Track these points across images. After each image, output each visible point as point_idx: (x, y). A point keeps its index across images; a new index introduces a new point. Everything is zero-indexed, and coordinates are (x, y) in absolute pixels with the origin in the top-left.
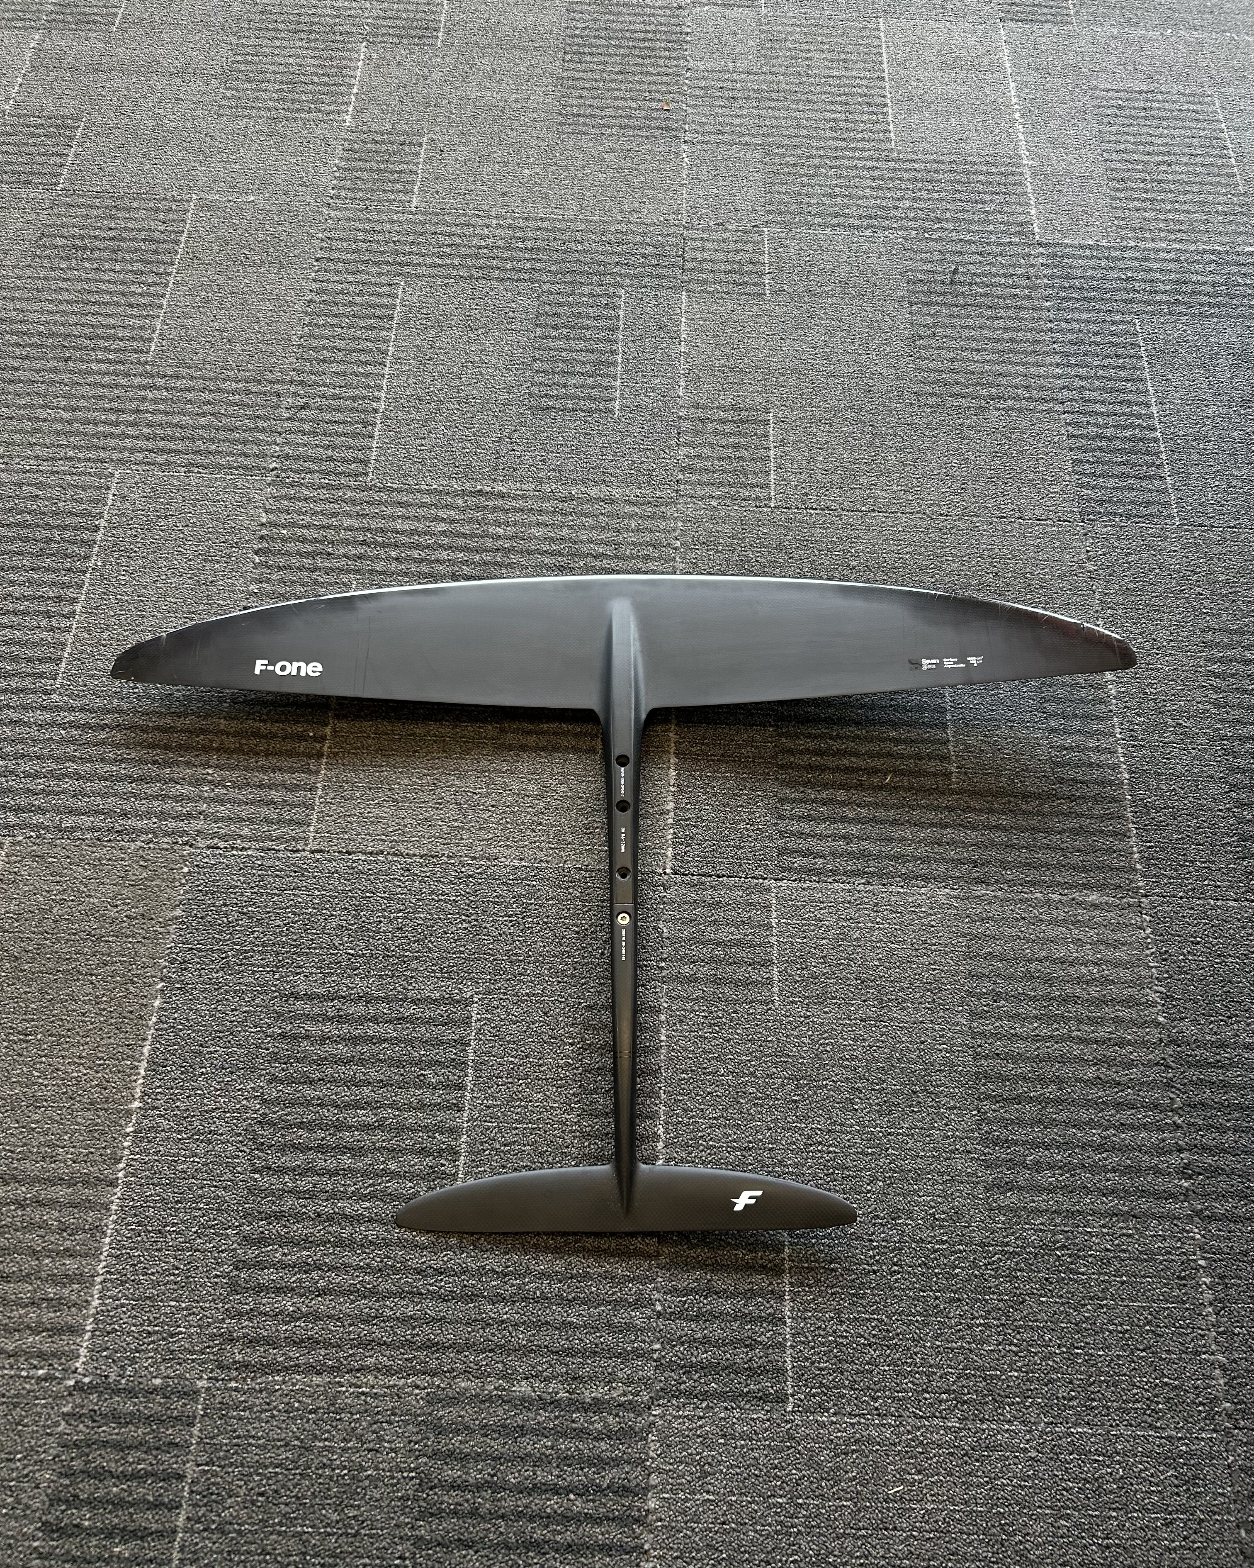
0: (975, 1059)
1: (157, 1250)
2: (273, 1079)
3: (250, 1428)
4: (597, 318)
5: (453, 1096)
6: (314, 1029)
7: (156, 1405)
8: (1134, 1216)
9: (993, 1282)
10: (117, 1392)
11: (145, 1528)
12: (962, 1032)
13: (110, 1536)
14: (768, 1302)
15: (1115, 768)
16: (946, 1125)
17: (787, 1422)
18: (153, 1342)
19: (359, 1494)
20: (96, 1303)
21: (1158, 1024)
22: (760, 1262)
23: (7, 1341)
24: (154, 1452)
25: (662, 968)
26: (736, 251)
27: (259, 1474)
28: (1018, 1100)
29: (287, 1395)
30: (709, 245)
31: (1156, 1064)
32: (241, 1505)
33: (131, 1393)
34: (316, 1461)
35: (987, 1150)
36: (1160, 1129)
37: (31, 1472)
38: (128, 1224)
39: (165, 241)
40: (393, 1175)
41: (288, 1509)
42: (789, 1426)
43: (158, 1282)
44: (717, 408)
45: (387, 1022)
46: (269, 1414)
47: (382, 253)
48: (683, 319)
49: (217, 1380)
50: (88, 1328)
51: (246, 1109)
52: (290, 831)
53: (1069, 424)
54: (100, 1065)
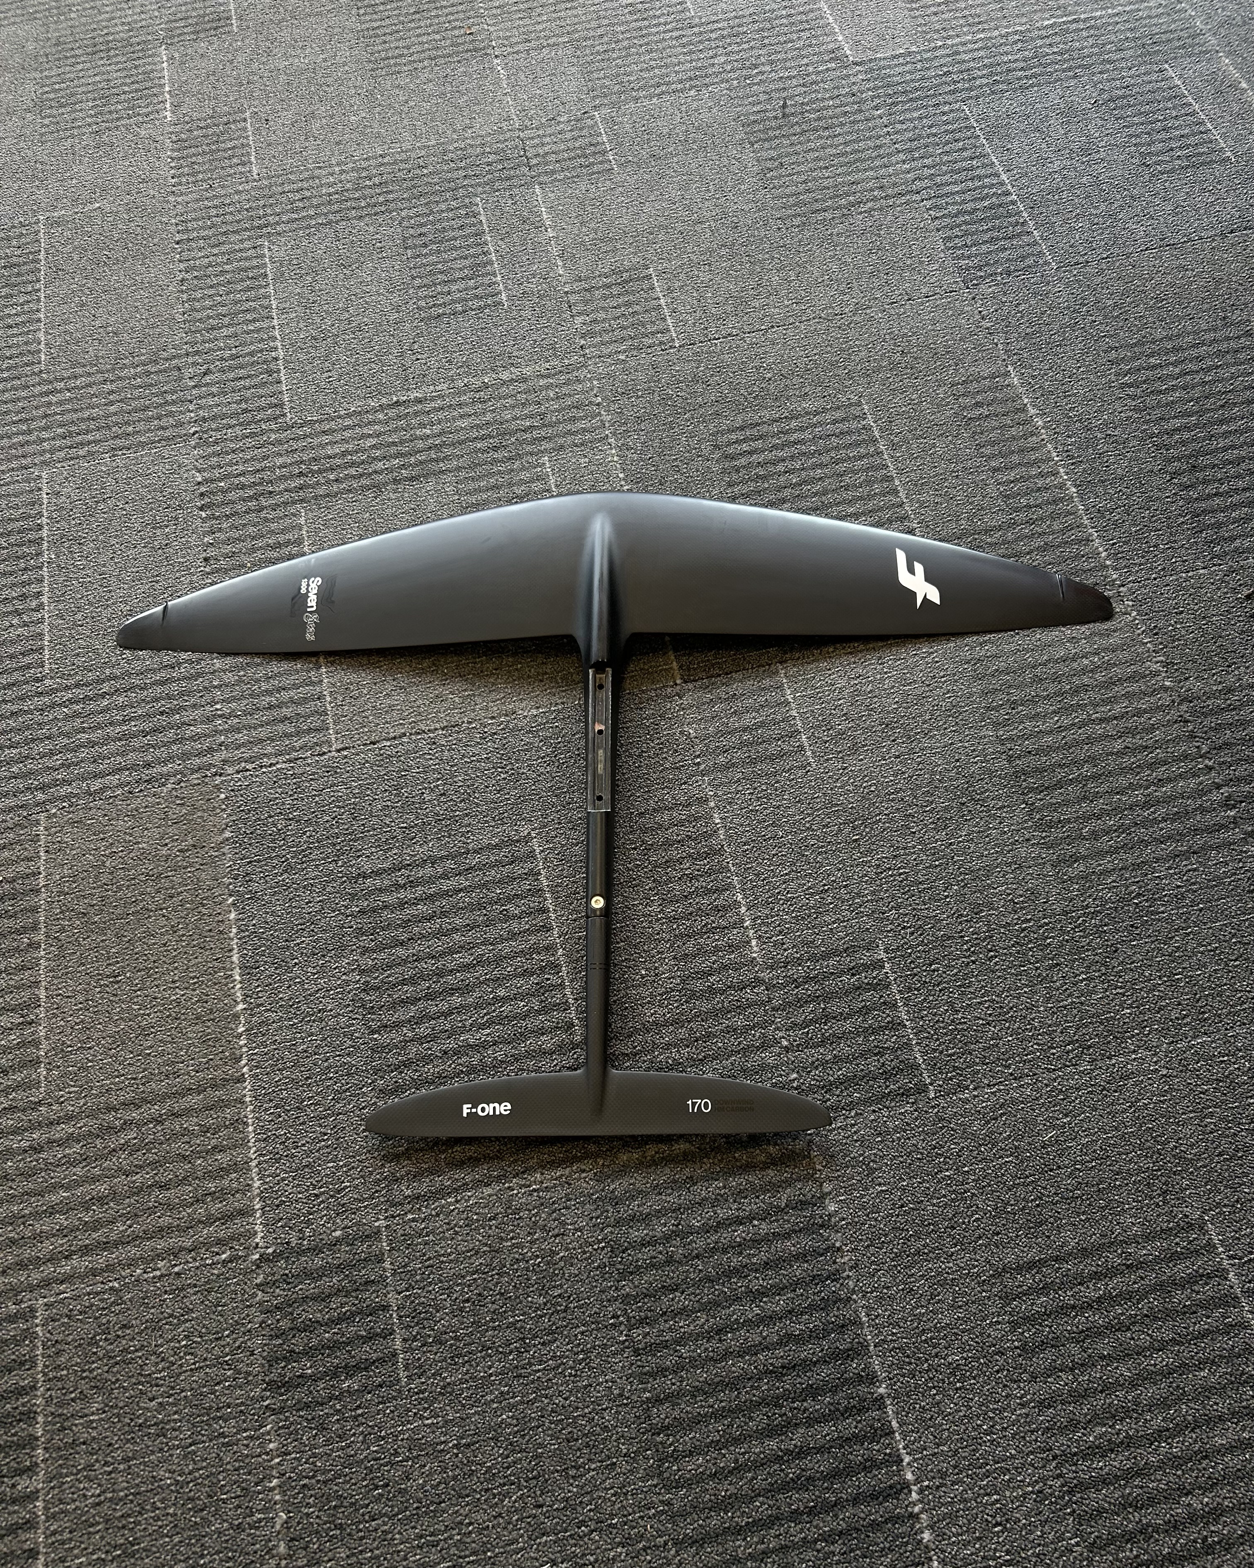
0: (1009, 762)
1: (300, 1124)
2: (365, 951)
3: (437, 1248)
4: (461, 227)
5: (539, 921)
6: (390, 899)
7: (343, 1254)
8: (1194, 853)
9: (1084, 941)
10: (301, 1253)
11: (366, 1360)
12: (990, 742)
13: (335, 1375)
14: (884, 1013)
15: (1061, 486)
17: (933, 1107)
18: (323, 1202)
19: (558, 1275)
20: (257, 1184)
21: (1166, 689)
22: (866, 981)
23: (183, 1239)
24: (353, 1294)
25: (699, 764)
26: (575, 139)
27: (458, 1285)
28: (1059, 785)
29: (463, 1212)
30: (548, 139)
31: (1176, 722)
32: (451, 1315)
33: (316, 1250)
34: (509, 1259)
36: (1194, 775)
37: (242, 1343)
38: (266, 1110)
39: (25, 263)
40: (504, 1000)
41: (495, 1306)
42: (936, 1110)
43: (311, 1151)
44: (599, 276)
45: (457, 875)
46: (451, 1232)
47: (238, 222)
48: (543, 209)
49: (393, 1217)
50: (257, 1207)
51: (347, 983)
52: (311, 739)
53: (930, 209)
54: (195, 983)
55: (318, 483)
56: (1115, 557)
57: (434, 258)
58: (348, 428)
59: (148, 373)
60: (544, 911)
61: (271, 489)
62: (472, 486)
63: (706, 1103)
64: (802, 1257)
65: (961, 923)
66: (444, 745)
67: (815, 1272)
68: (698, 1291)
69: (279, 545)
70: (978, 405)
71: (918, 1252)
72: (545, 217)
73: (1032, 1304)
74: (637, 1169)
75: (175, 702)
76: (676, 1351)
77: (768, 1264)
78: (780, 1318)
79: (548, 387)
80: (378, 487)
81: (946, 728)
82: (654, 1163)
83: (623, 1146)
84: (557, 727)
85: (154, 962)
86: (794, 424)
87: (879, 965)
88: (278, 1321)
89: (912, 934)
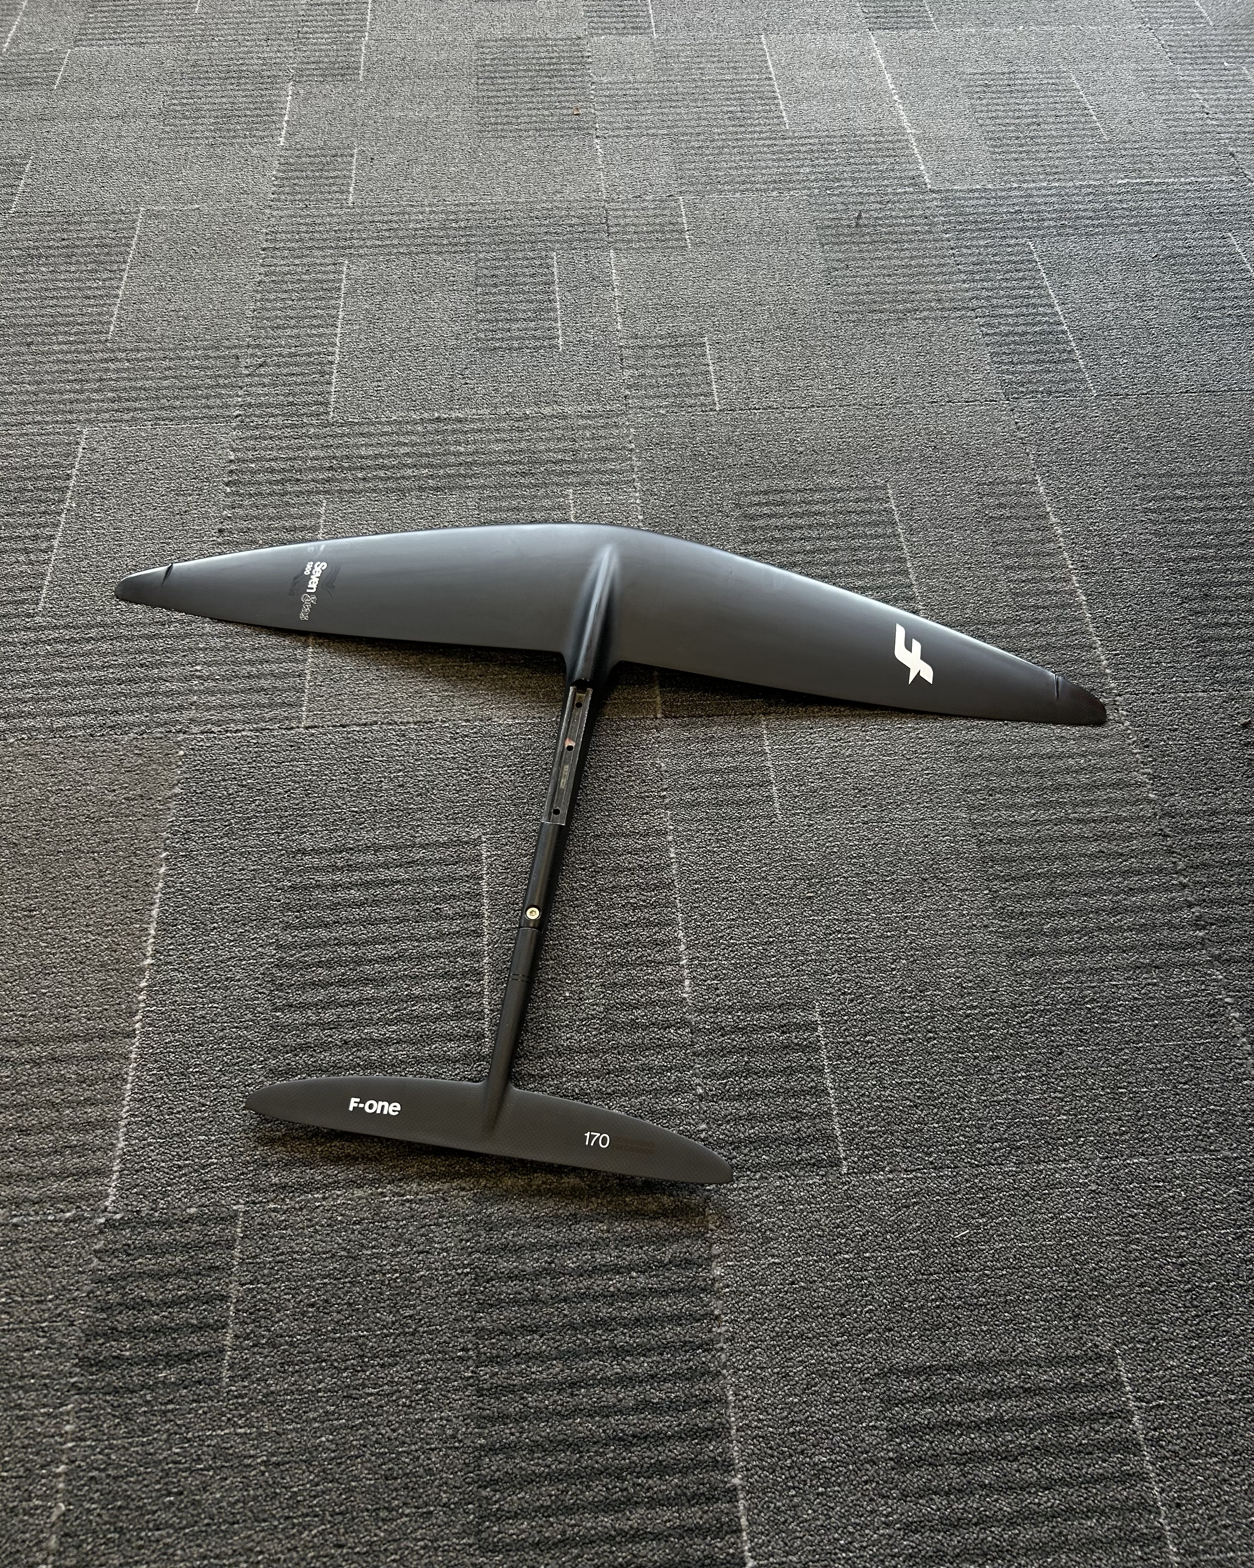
0: (979, 846)
1: (181, 1090)
2: (288, 926)
3: (293, 1244)
4: (533, 275)
5: (471, 925)
6: (325, 879)
7: (192, 1233)
8: (1156, 967)
9: (1029, 1038)
10: (149, 1225)
11: (191, 1351)
12: (962, 824)
13: (154, 1363)
14: (808, 1077)
15: (1073, 593)
16: (960, 905)
17: (844, 1184)
18: (185, 1175)
19: (413, 1294)
20: (121, 1145)
21: (1150, 801)
22: (796, 1041)
23: (31, 1189)
24: (194, 1278)
25: (664, 797)
26: (656, 216)
27: (306, 1287)
28: (1026, 877)
29: (329, 1210)
30: (630, 213)
31: (1155, 835)
32: (291, 1318)
33: (166, 1224)
34: (365, 1269)
35: (1004, 923)
36: (1167, 890)
37: (64, 1310)
38: (149, 1070)
39: (117, 245)
40: (418, 999)
41: (340, 1316)
42: (846, 1187)
43: (185, 1120)
44: (655, 337)
45: (397, 867)
46: (311, 1229)
48: (614, 271)
49: (254, 1203)
50: (115, 1169)
51: (262, 955)
52: (282, 713)
53: (983, 326)
54: (109, 930)
55: (345, 479)
56: (1116, 667)
59: (207, 357)
60: (478, 916)
61: (298, 477)
63: (604, 1138)
64: (676, 1319)
66: (413, 739)
67: (687, 1338)
68: (558, 1337)
69: (295, 529)
70: (1001, 506)
71: (801, 1335)
72: (615, 278)
73: (916, 1414)
74: (520, 1196)
75: (157, 658)
76: (522, 1398)
77: (638, 1320)
78: (641, 1382)
79: (585, 428)
82: (539, 1193)
83: (510, 1170)
84: (530, 739)
86: (817, 496)
87: (811, 1027)
88: (108, 1293)
89: (852, 1001)
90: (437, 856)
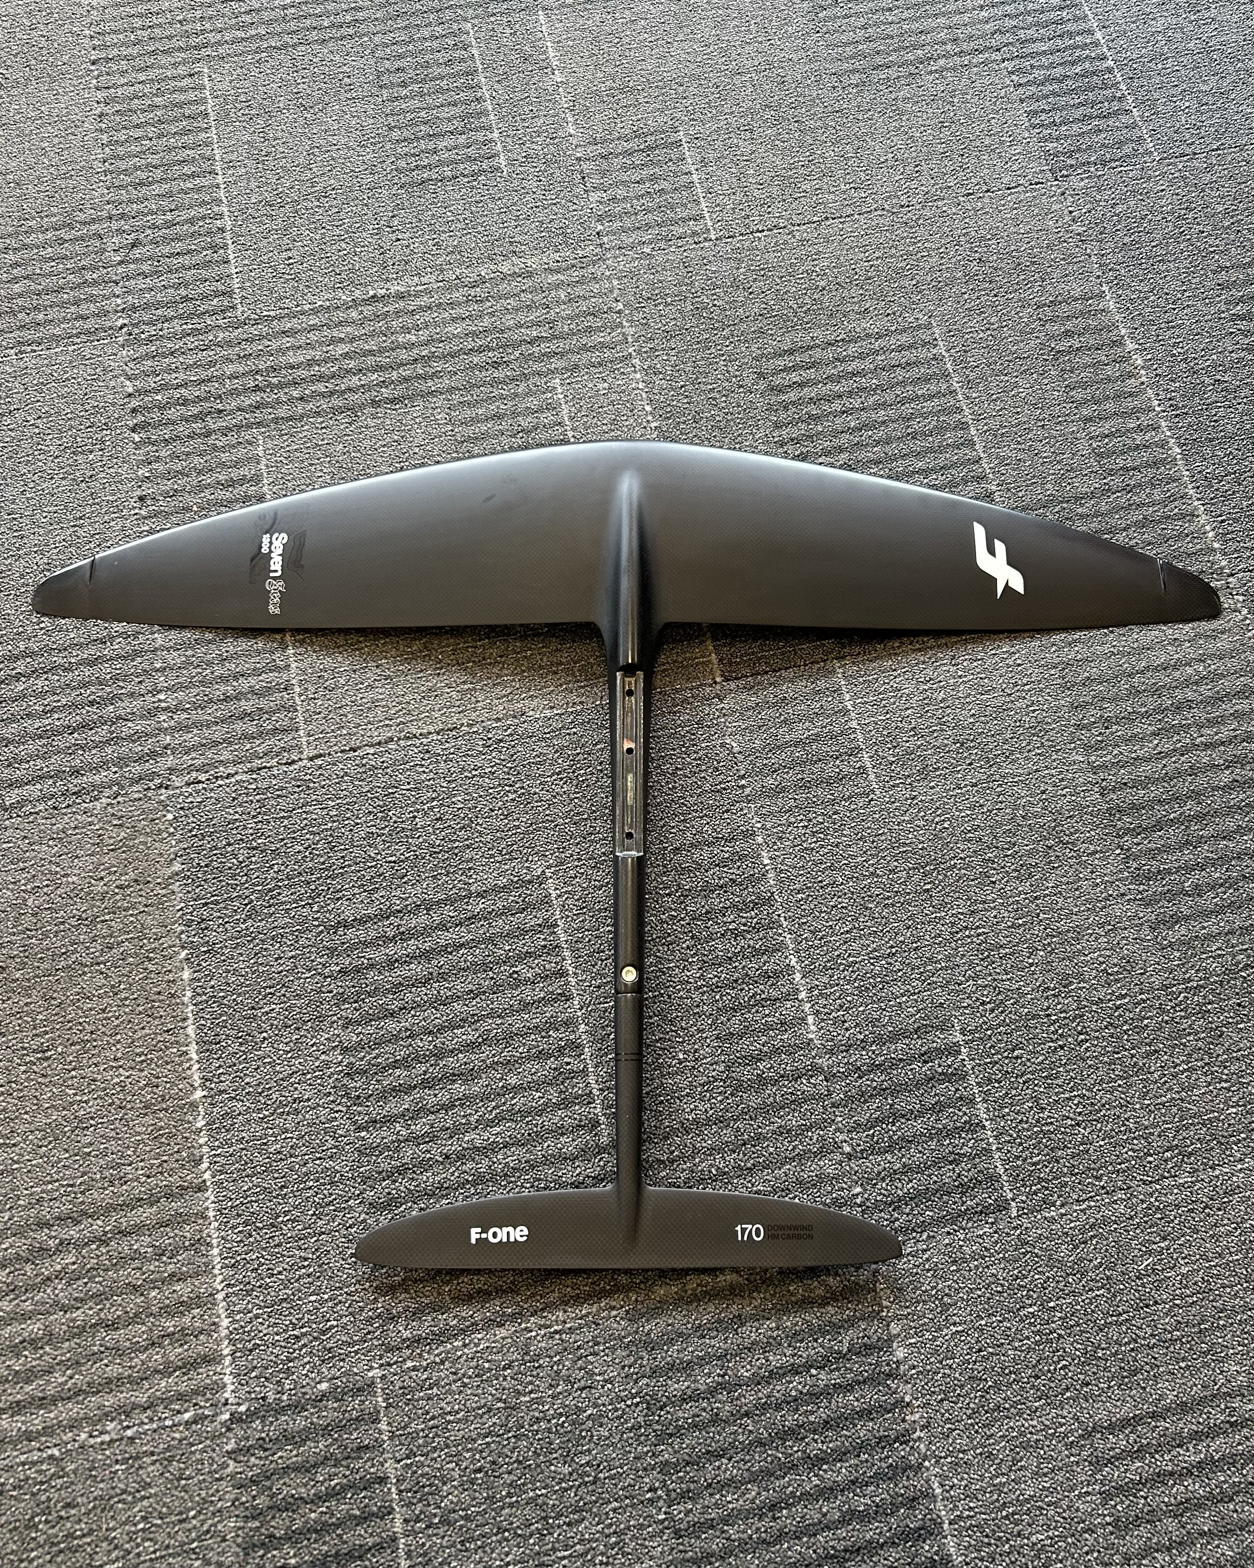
0: (1102, 795)
1: (276, 1246)
2: (348, 1023)
3: (443, 1404)
5: (556, 987)
6: (376, 955)
7: (330, 1413)
9: (1185, 1023)
10: (281, 1410)
11: (361, 1546)
12: (1080, 770)
14: (960, 1110)
15: (1163, 444)
16: (1092, 872)
17: (1015, 1228)
18: (305, 1346)
19: (585, 1438)
20: (225, 1322)
22: (940, 1070)
23: (136, 1394)
24: (344, 1463)
25: (743, 787)
27: (468, 1451)
28: (1159, 826)
29: (472, 1358)
32: (460, 1489)
33: (297, 1407)
34: (527, 1418)
35: (1142, 888)
37: (211, 1526)
38: (233, 1227)
40: (516, 1089)
41: (512, 1477)
42: (1018, 1232)
43: (289, 1281)
44: (618, 139)
45: (457, 925)
46: (459, 1384)
47: (170, 38)
48: (549, 44)
49: (389, 1365)
50: (225, 1352)
51: (327, 1064)
52: (277, 743)
53: (1013, 73)
54: (142, 1061)
55: (278, 402)
56: (1222, 537)
57: (416, 103)
58: (313, 328)
59: (62, 241)
60: (561, 974)
61: (220, 406)
62: (468, 413)
63: (758, 1230)
64: (866, 1414)
65: (1047, 998)
66: (439, 755)
67: (881, 1433)
68: (747, 1458)
69: (232, 483)
70: (1068, 334)
71: (998, 1408)
72: (552, 54)
73: (1126, 1471)
74: (676, 1306)
75: (108, 690)
76: (723, 1532)
77: (828, 1423)
78: (842, 1491)
79: (557, 286)
80: (352, 410)
81: (1030, 751)
82: (696, 1299)
83: (660, 1277)
84: (575, 733)
85: (92, 1033)
86: (852, 349)
87: (953, 1050)
88: (254, 1497)
89: (992, 1011)
90: (500, 904)
